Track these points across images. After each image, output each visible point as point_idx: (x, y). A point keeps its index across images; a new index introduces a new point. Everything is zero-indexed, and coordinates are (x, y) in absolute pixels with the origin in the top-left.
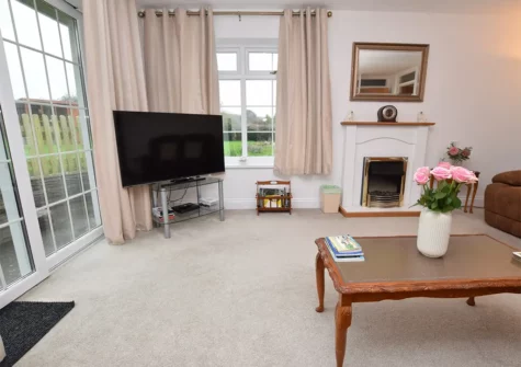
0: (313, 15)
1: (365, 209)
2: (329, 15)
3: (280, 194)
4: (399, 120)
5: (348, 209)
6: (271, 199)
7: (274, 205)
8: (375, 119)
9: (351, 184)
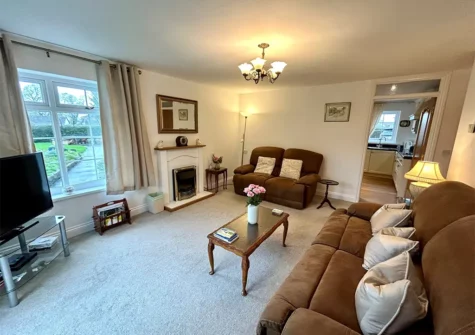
0: (128, 71)
1: (179, 203)
2: (140, 73)
3: (120, 211)
4: (189, 144)
5: (172, 206)
6: (112, 218)
7: (115, 221)
8: (175, 145)
9: (166, 186)
